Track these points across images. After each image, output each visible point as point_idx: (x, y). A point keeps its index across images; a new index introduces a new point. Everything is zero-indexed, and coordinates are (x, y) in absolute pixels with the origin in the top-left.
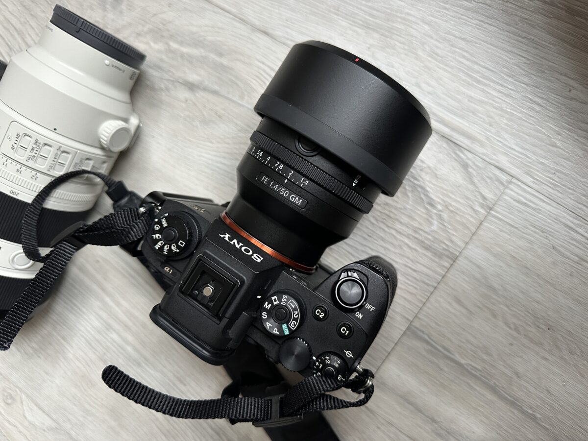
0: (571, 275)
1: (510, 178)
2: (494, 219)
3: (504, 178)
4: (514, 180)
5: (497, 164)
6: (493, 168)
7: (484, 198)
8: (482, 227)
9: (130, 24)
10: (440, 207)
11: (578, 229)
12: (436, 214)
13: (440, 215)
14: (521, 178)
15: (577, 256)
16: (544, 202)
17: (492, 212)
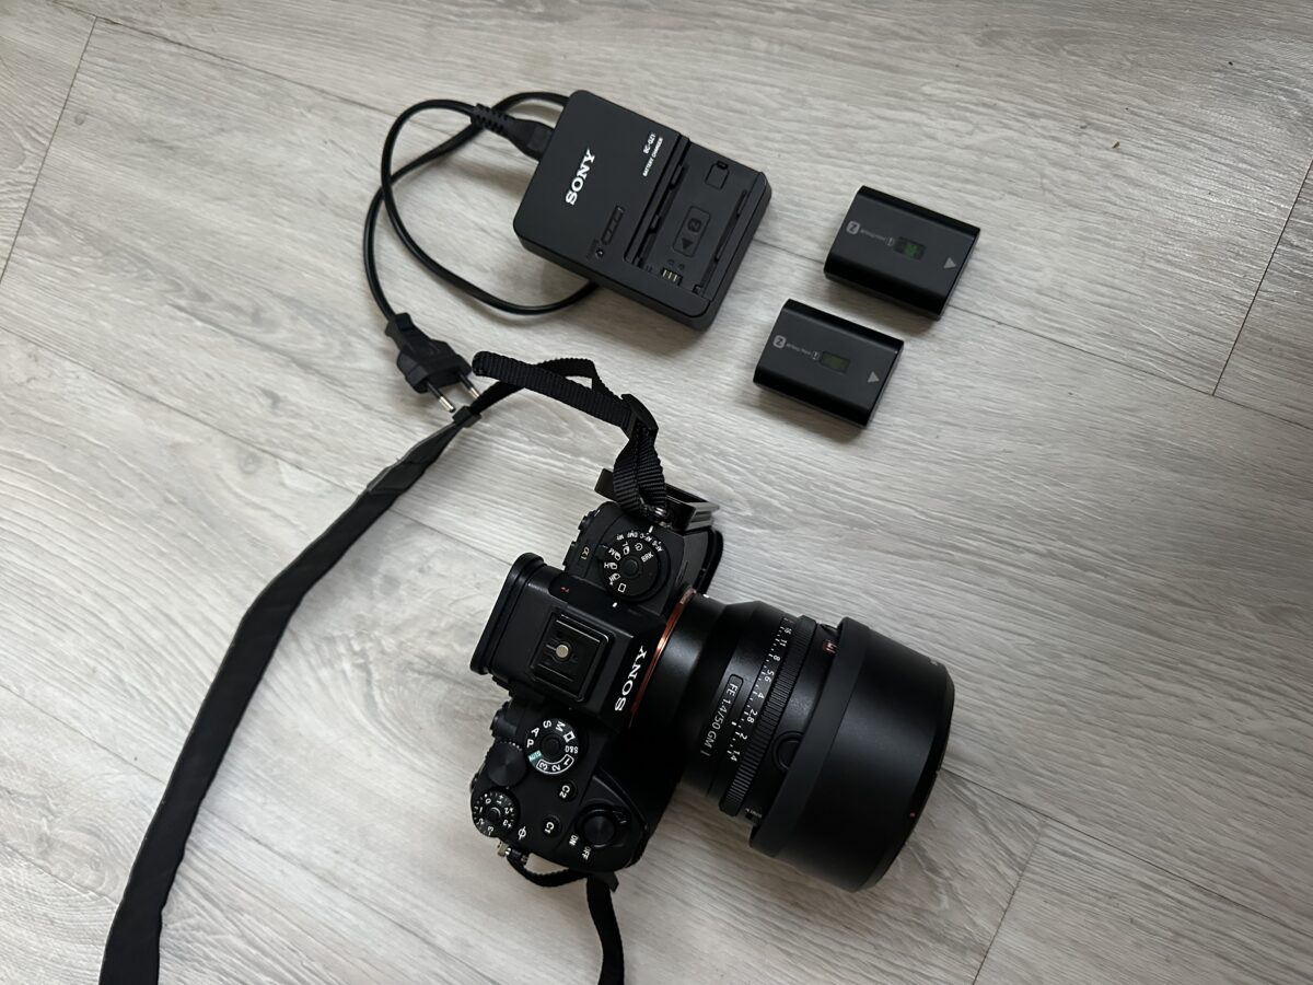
0: (1167, 961)
1: (1042, 818)
2: (1032, 885)
3: (1033, 820)
4: (1049, 822)
5: (1020, 800)
6: (1015, 806)
7: (1010, 853)
8: (1015, 897)
9: (416, 618)
10: (947, 874)
11: (1161, 888)
12: (943, 884)
13: (950, 885)
14: (1059, 818)
15: (1170, 930)
16: (1102, 850)
17: (1027, 874)
